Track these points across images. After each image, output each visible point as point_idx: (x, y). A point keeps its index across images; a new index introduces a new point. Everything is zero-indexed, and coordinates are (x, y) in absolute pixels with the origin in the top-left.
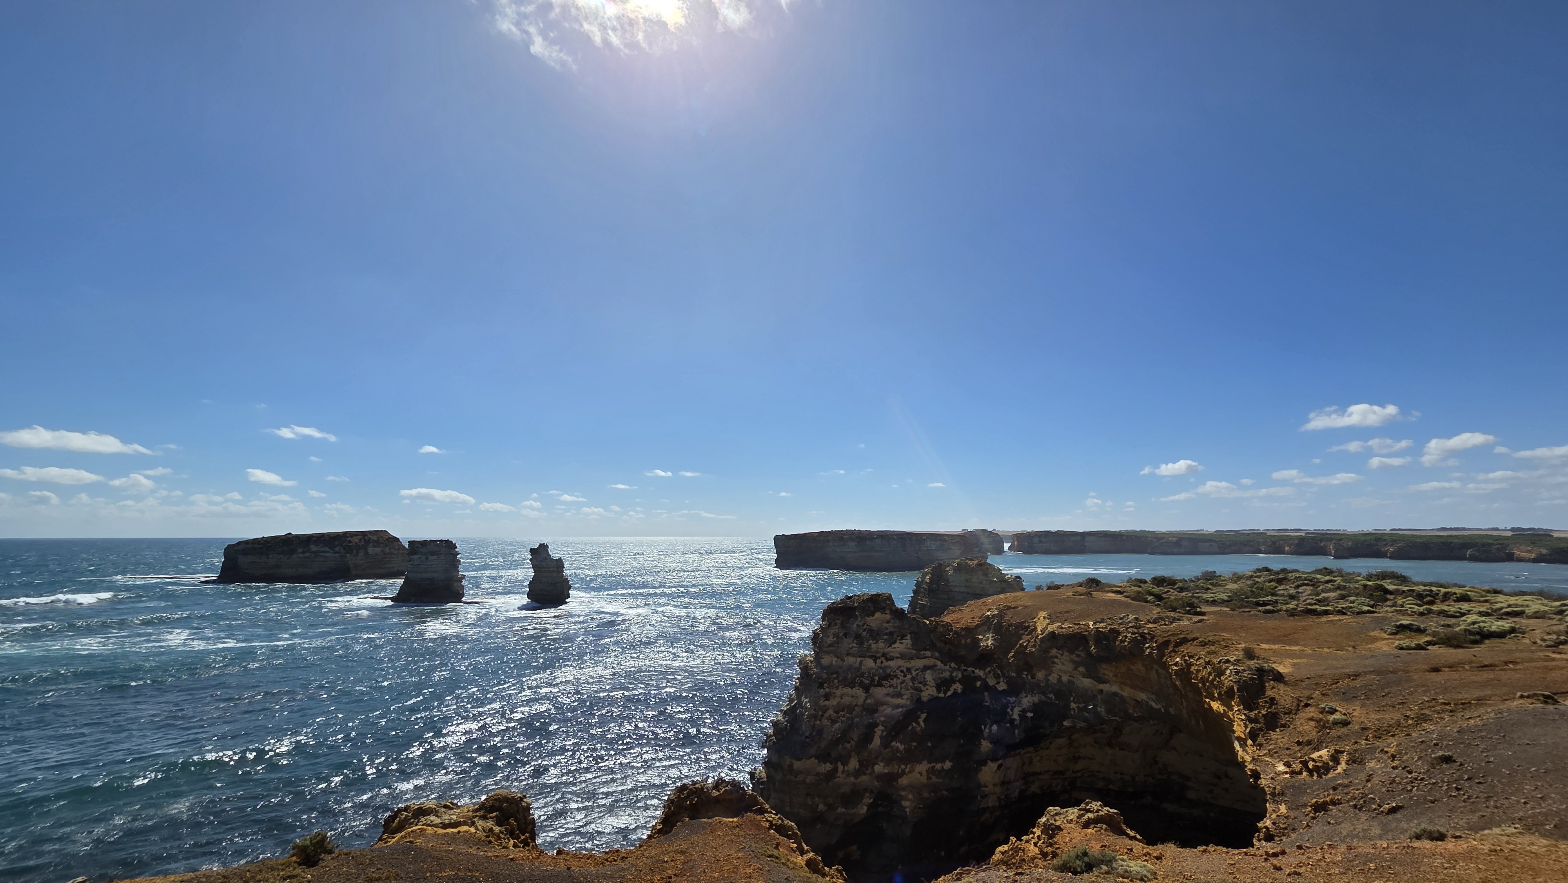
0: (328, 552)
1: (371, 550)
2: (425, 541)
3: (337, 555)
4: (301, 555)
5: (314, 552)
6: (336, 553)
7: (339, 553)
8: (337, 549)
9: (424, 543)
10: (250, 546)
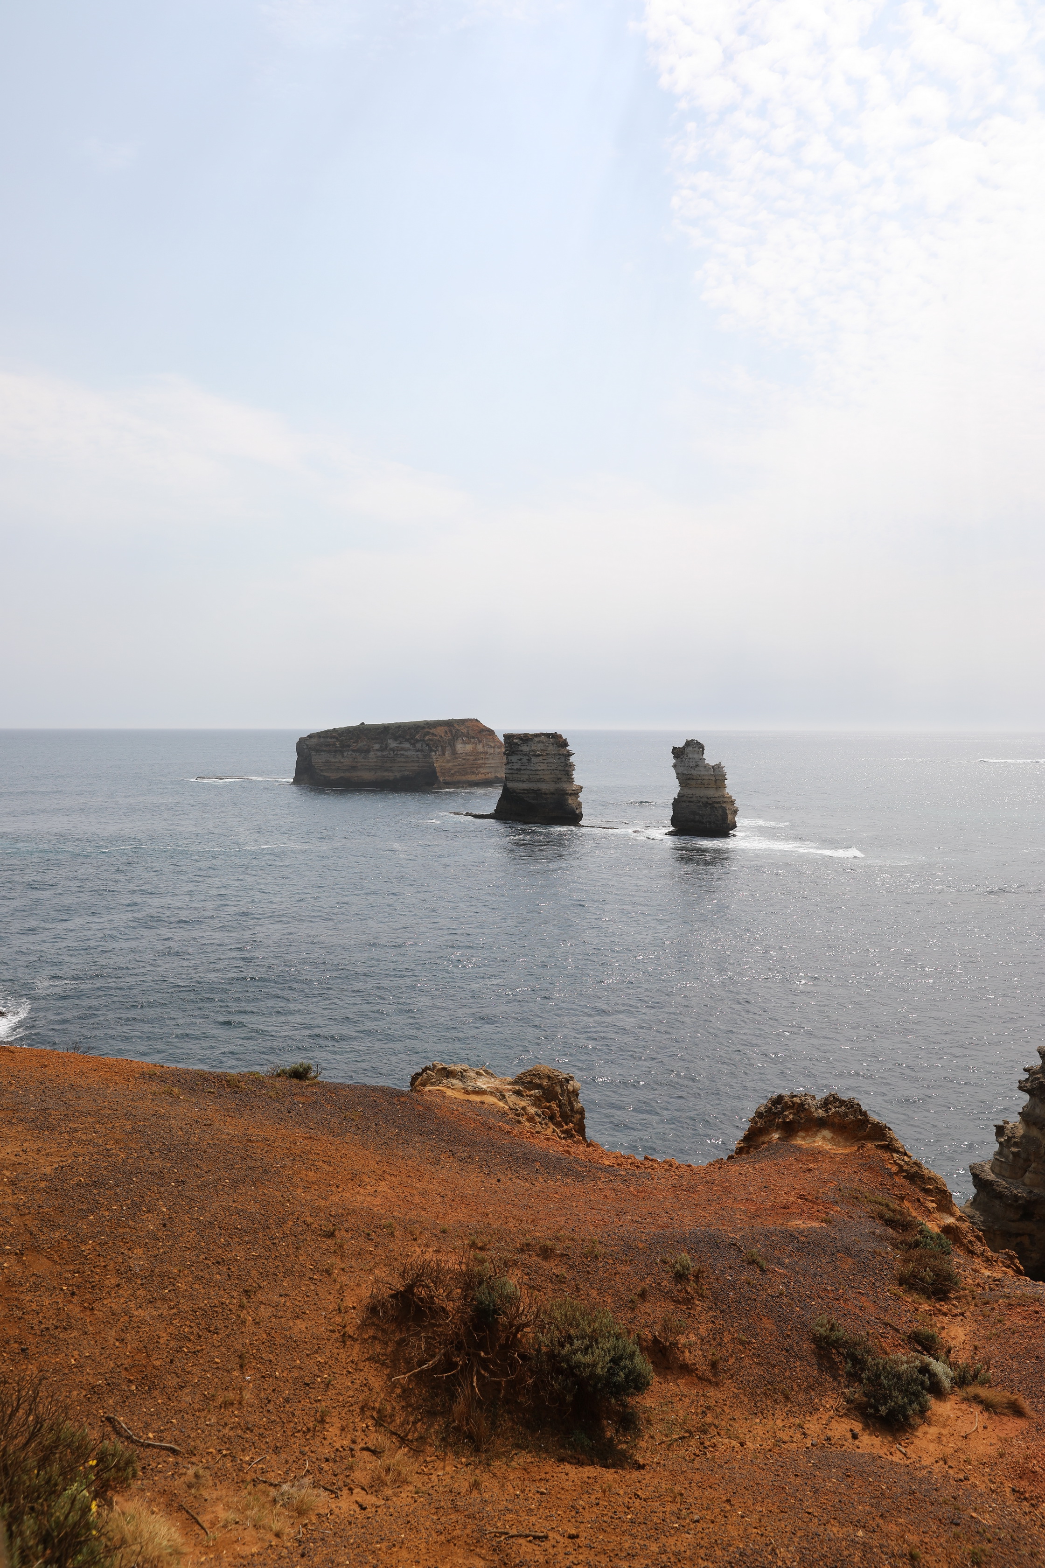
0: (409, 750)
1: (460, 747)
2: (526, 735)
3: (419, 753)
4: (379, 753)
5: (392, 750)
6: (418, 751)
7: (422, 751)
8: (419, 746)
9: (526, 738)
10: (322, 740)
